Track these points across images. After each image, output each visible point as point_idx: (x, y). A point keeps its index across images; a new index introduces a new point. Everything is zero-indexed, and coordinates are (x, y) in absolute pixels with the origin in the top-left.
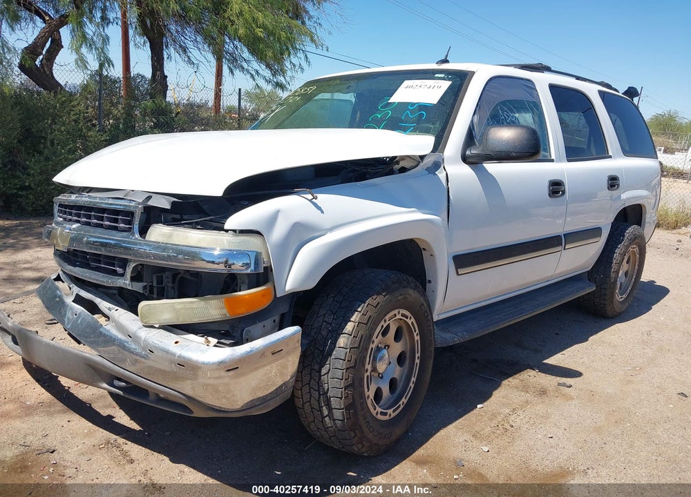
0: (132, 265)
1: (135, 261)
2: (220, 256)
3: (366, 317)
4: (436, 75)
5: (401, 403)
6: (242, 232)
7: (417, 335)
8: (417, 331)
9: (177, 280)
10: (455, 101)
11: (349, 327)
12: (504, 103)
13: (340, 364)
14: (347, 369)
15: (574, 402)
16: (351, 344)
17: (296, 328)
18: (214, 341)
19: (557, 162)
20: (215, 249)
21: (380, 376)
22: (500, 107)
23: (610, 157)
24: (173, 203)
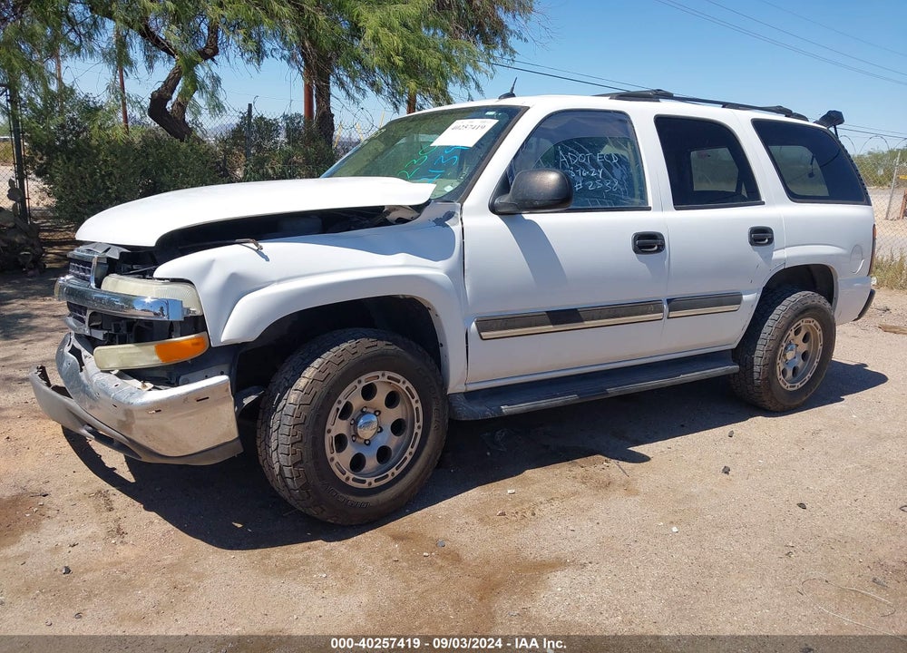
0: (89, 313)
1: (90, 309)
2: (151, 305)
3: (325, 375)
4: (488, 113)
5: (389, 473)
6: (174, 281)
7: (417, 402)
8: (417, 397)
9: (134, 329)
10: (494, 142)
11: (301, 383)
12: (570, 142)
13: (288, 420)
14: (294, 425)
15: (637, 498)
16: (301, 400)
17: (225, 378)
18: (150, 385)
19: (656, 210)
20: (145, 297)
21: (367, 442)
22: (562, 147)
23: (763, 203)
24: (122, 254)
